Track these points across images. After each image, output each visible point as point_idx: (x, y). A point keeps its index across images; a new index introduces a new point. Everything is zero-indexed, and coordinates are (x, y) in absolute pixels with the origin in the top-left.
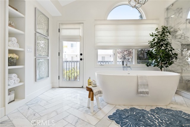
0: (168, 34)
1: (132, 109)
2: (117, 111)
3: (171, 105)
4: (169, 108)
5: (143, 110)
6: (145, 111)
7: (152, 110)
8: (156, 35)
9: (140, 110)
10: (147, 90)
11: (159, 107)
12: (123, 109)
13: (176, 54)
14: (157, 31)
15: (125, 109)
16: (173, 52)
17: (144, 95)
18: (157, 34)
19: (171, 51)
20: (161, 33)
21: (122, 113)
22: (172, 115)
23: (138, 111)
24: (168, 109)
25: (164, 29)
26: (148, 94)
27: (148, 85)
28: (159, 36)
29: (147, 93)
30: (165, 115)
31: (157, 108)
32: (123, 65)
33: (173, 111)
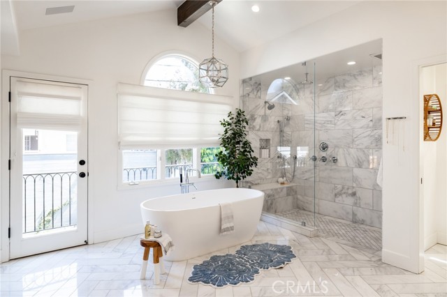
0: (245, 124)
1: (214, 259)
2: (195, 267)
3: (256, 239)
4: (254, 243)
5: (227, 255)
6: (230, 255)
7: (238, 252)
8: (229, 124)
9: (224, 256)
10: (232, 225)
11: (244, 245)
12: (202, 262)
13: (255, 159)
14: (230, 117)
15: (204, 262)
16: (253, 155)
17: (228, 233)
18: (230, 121)
19: (249, 152)
20: (235, 121)
21: (204, 268)
22: (260, 251)
23: (223, 259)
24: (254, 245)
25: (239, 114)
26: (232, 230)
27: (232, 217)
28: (233, 125)
29: (232, 228)
30: (254, 254)
31: (242, 247)
32: (181, 181)
33: (259, 245)
